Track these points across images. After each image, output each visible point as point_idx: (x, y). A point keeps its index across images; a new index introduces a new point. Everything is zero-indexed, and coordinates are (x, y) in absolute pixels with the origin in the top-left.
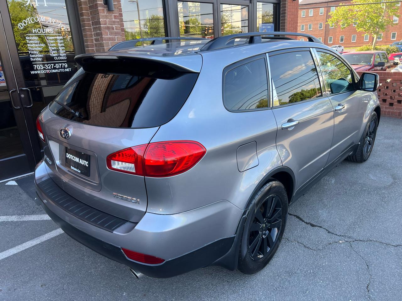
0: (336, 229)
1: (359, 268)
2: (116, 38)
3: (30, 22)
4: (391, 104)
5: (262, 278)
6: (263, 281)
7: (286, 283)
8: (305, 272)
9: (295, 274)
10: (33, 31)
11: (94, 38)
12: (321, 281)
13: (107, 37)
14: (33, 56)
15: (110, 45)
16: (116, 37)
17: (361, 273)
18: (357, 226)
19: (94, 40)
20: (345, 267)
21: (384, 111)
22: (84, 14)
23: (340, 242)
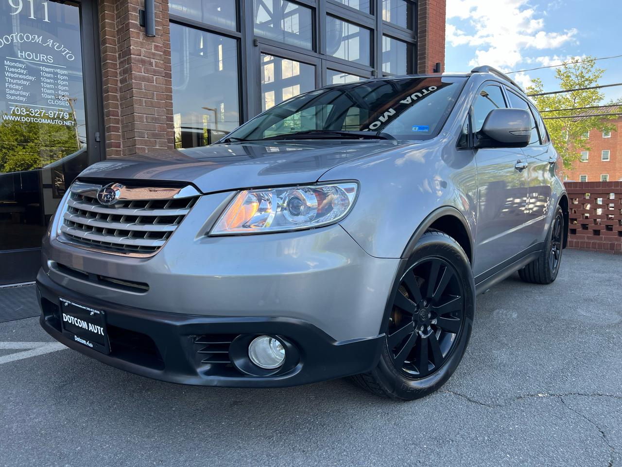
0: (529, 377)
1: (586, 436)
2: (155, 79)
3: (17, 40)
4: (597, 232)
5: (378, 447)
6: (382, 452)
7: (432, 457)
8: (473, 440)
9: (451, 442)
10: (19, 54)
11: (119, 78)
12: (508, 456)
13: (139, 75)
14: (12, 92)
15: (143, 87)
16: (155, 77)
17: (590, 443)
18: (569, 374)
19: (119, 81)
20: (554, 434)
21: (587, 242)
22: (108, 40)
23: (540, 395)
